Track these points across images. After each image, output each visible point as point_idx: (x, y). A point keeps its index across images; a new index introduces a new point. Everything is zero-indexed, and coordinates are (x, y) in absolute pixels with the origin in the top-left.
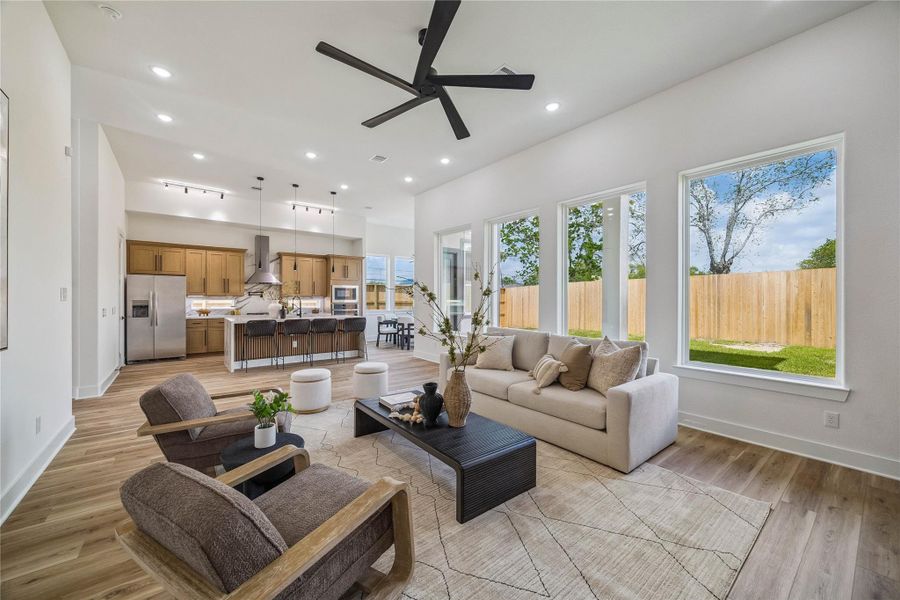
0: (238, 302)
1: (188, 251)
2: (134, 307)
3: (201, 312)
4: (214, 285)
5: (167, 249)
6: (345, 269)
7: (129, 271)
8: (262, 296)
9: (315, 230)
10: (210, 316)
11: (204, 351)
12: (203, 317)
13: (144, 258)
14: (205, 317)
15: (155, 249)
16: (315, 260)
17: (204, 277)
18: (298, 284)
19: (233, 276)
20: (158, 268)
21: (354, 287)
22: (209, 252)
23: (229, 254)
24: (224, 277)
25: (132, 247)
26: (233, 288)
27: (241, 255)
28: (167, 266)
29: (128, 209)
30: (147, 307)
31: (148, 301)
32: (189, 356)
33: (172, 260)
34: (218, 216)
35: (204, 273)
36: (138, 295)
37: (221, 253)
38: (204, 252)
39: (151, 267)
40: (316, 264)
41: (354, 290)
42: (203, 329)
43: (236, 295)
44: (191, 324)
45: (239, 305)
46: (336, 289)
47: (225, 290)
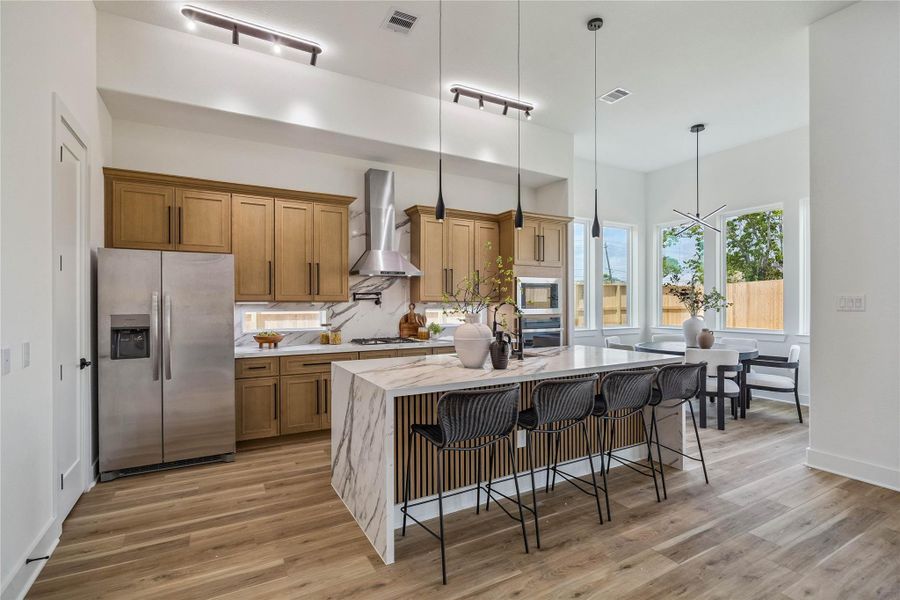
0: (334, 315)
1: (238, 199)
2: (115, 332)
3: (263, 339)
4: (290, 277)
5: (194, 193)
6: (539, 241)
7: (110, 242)
8: (378, 302)
9: (486, 156)
10: (284, 349)
11: (273, 433)
12: (268, 352)
13: (145, 212)
14: (273, 352)
15: (168, 191)
16: (479, 224)
17: (269, 258)
18: (448, 275)
19: (328, 258)
20: (173, 236)
21: (551, 281)
22: (280, 203)
23: (318, 207)
24: (308, 261)
25: (117, 186)
26: (329, 283)
27: (342, 210)
28: (193, 231)
29: (104, 86)
30: (146, 331)
31: (147, 317)
32: (244, 445)
33: (205, 215)
34: (302, 116)
35: (269, 247)
36: (126, 301)
37: (304, 205)
38: (268, 201)
39: (160, 235)
40: (480, 232)
41: (553, 288)
42: (271, 382)
43: (331, 302)
44: (246, 369)
45: (336, 322)
46: (524, 286)
47: (312, 291)
